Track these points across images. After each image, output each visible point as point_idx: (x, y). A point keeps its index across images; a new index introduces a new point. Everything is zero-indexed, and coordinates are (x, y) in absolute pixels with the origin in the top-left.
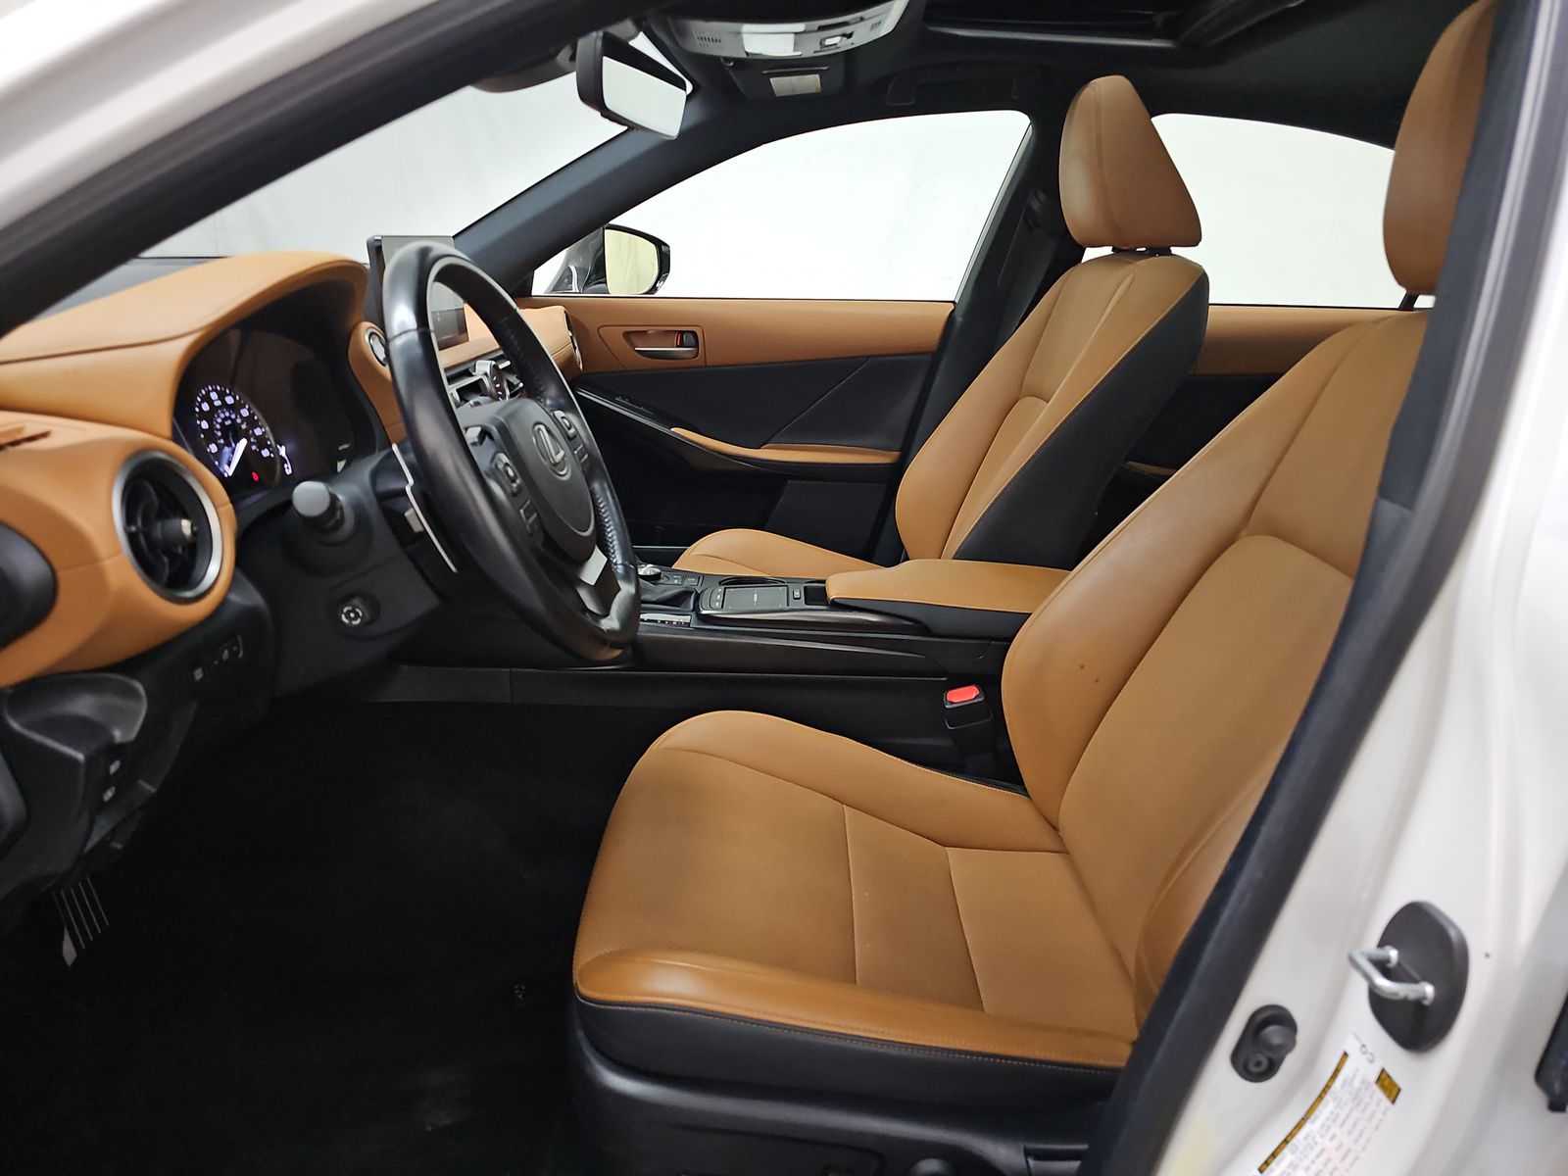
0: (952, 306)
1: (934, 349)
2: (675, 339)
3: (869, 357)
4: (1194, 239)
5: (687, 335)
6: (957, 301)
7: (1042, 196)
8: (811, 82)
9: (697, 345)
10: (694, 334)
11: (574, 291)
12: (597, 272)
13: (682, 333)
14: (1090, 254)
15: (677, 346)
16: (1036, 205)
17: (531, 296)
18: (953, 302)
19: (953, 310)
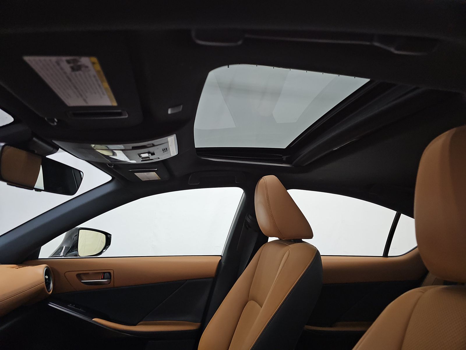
0: (220, 258)
1: (214, 276)
2: (101, 276)
3: (186, 280)
4: (311, 236)
5: (107, 274)
6: (222, 255)
7: (250, 217)
8: (153, 175)
9: (110, 278)
10: (110, 273)
11: (61, 255)
12: (73, 247)
13: (104, 273)
14: (270, 239)
15: (102, 279)
16: (249, 221)
17: (38, 258)
18: (221, 256)
19: (221, 260)
